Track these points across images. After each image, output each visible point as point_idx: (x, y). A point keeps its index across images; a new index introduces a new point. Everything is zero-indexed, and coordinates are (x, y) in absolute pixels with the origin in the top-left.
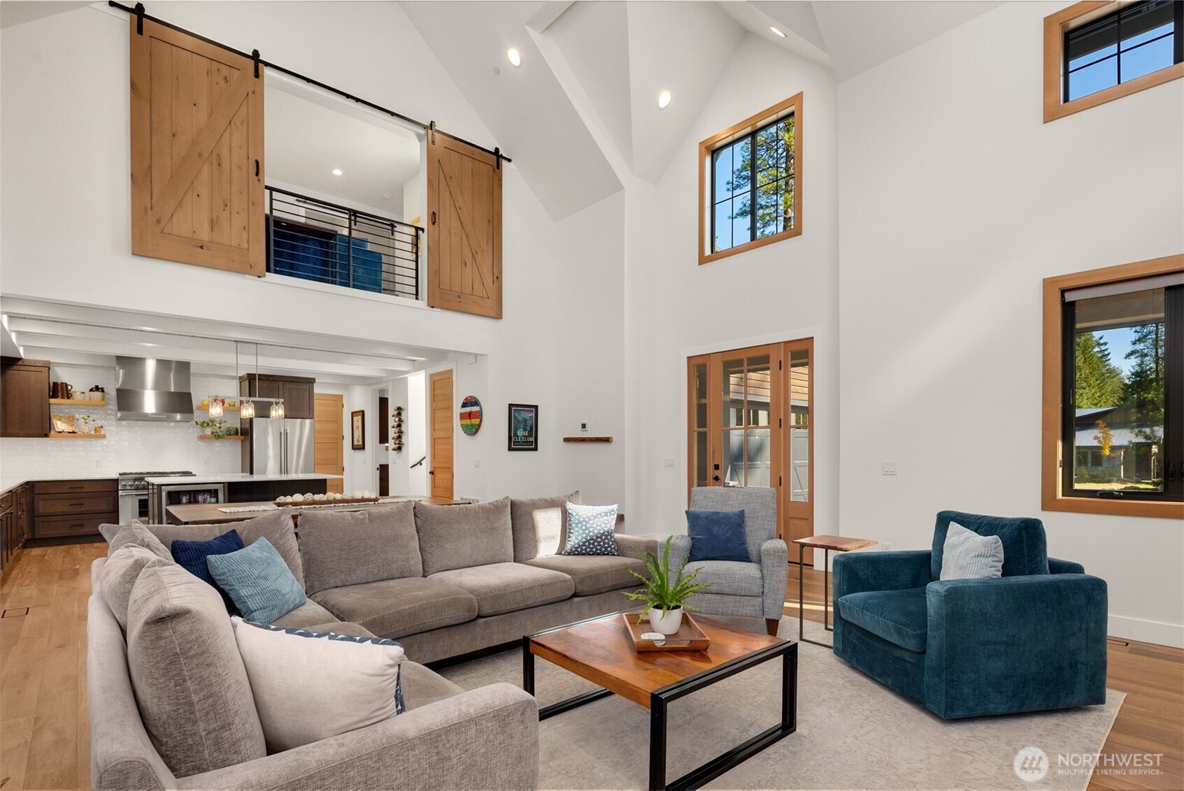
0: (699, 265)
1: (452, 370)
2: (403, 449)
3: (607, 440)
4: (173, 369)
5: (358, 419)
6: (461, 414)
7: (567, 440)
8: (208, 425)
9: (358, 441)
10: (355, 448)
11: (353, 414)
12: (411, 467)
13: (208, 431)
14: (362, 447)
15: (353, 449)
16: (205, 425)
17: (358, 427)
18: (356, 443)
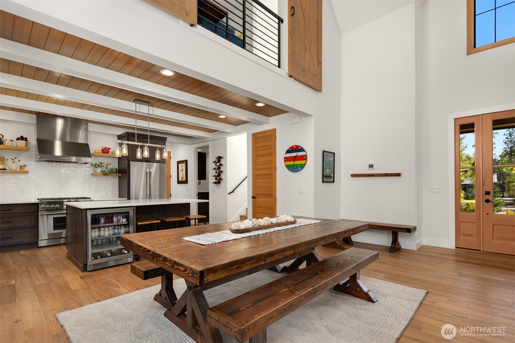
0: (467, 55)
1: (275, 129)
2: (221, 183)
3: (398, 175)
4: (69, 126)
5: (182, 166)
6: (285, 158)
7: (353, 176)
8: (99, 166)
9: (182, 178)
10: (179, 182)
11: (179, 163)
12: (229, 194)
13: (99, 170)
14: (186, 182)
15: (178, 183)
16: (97, 166)
17: (182, 170)
18: (180, 179)
